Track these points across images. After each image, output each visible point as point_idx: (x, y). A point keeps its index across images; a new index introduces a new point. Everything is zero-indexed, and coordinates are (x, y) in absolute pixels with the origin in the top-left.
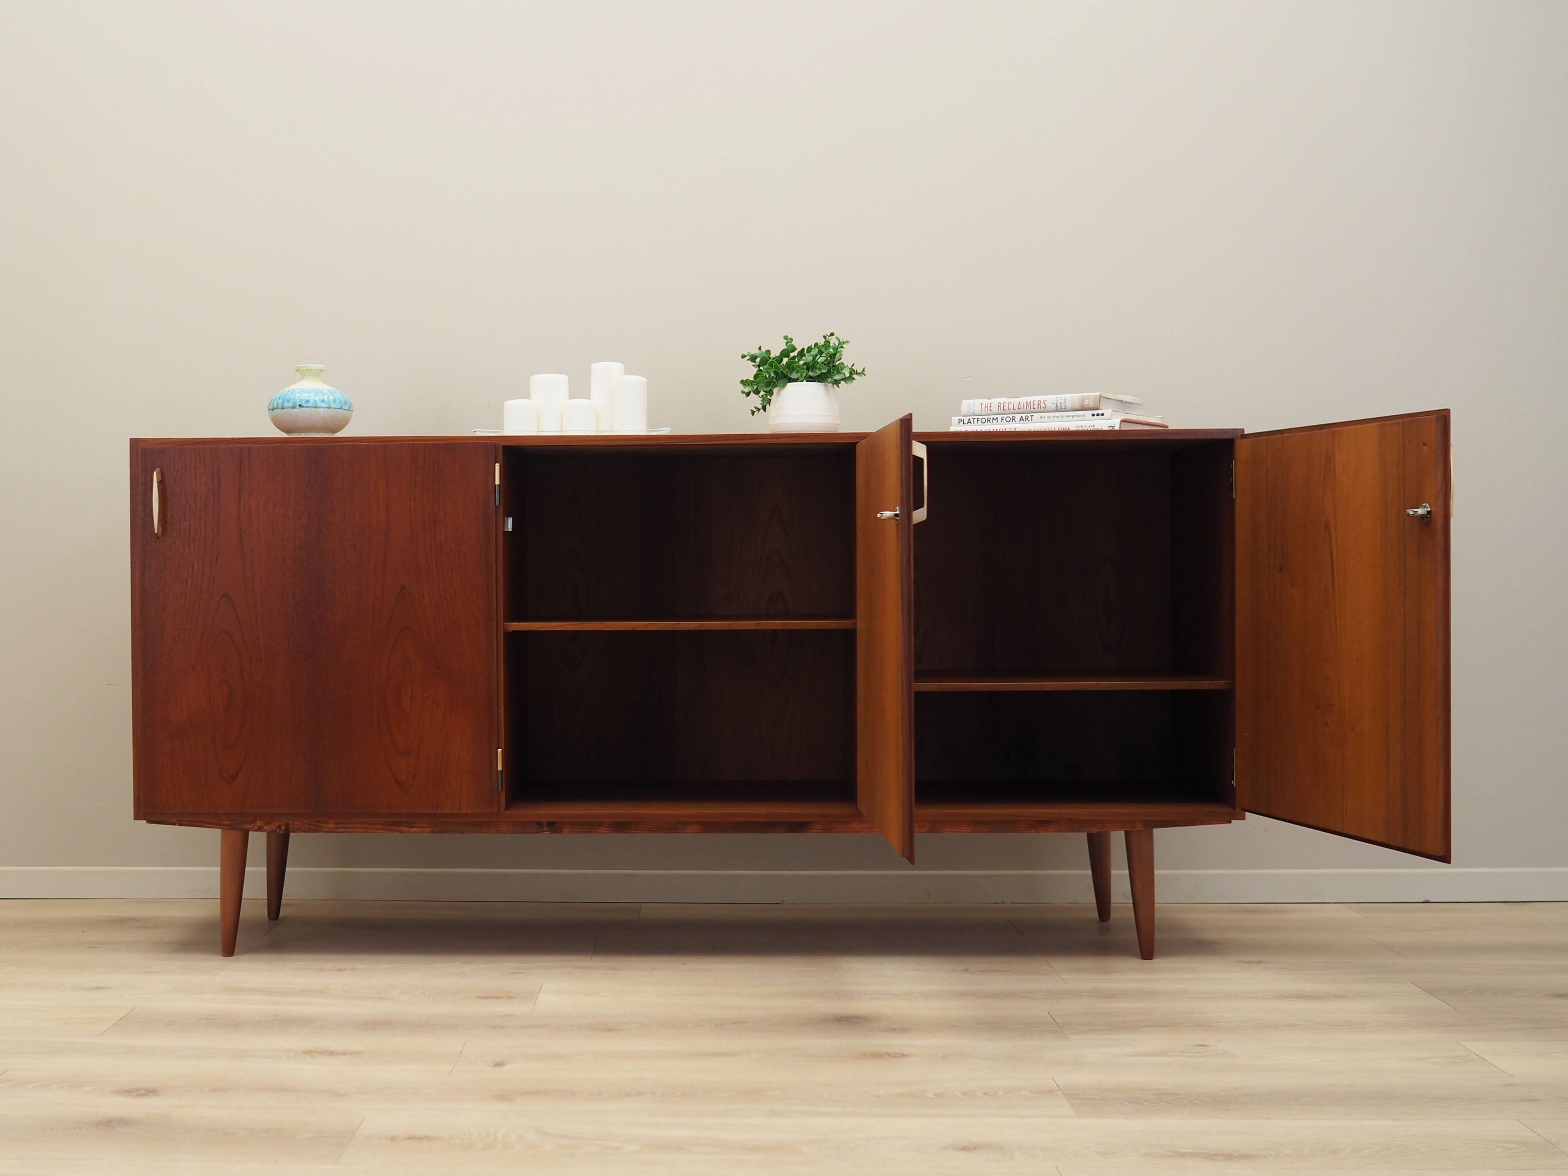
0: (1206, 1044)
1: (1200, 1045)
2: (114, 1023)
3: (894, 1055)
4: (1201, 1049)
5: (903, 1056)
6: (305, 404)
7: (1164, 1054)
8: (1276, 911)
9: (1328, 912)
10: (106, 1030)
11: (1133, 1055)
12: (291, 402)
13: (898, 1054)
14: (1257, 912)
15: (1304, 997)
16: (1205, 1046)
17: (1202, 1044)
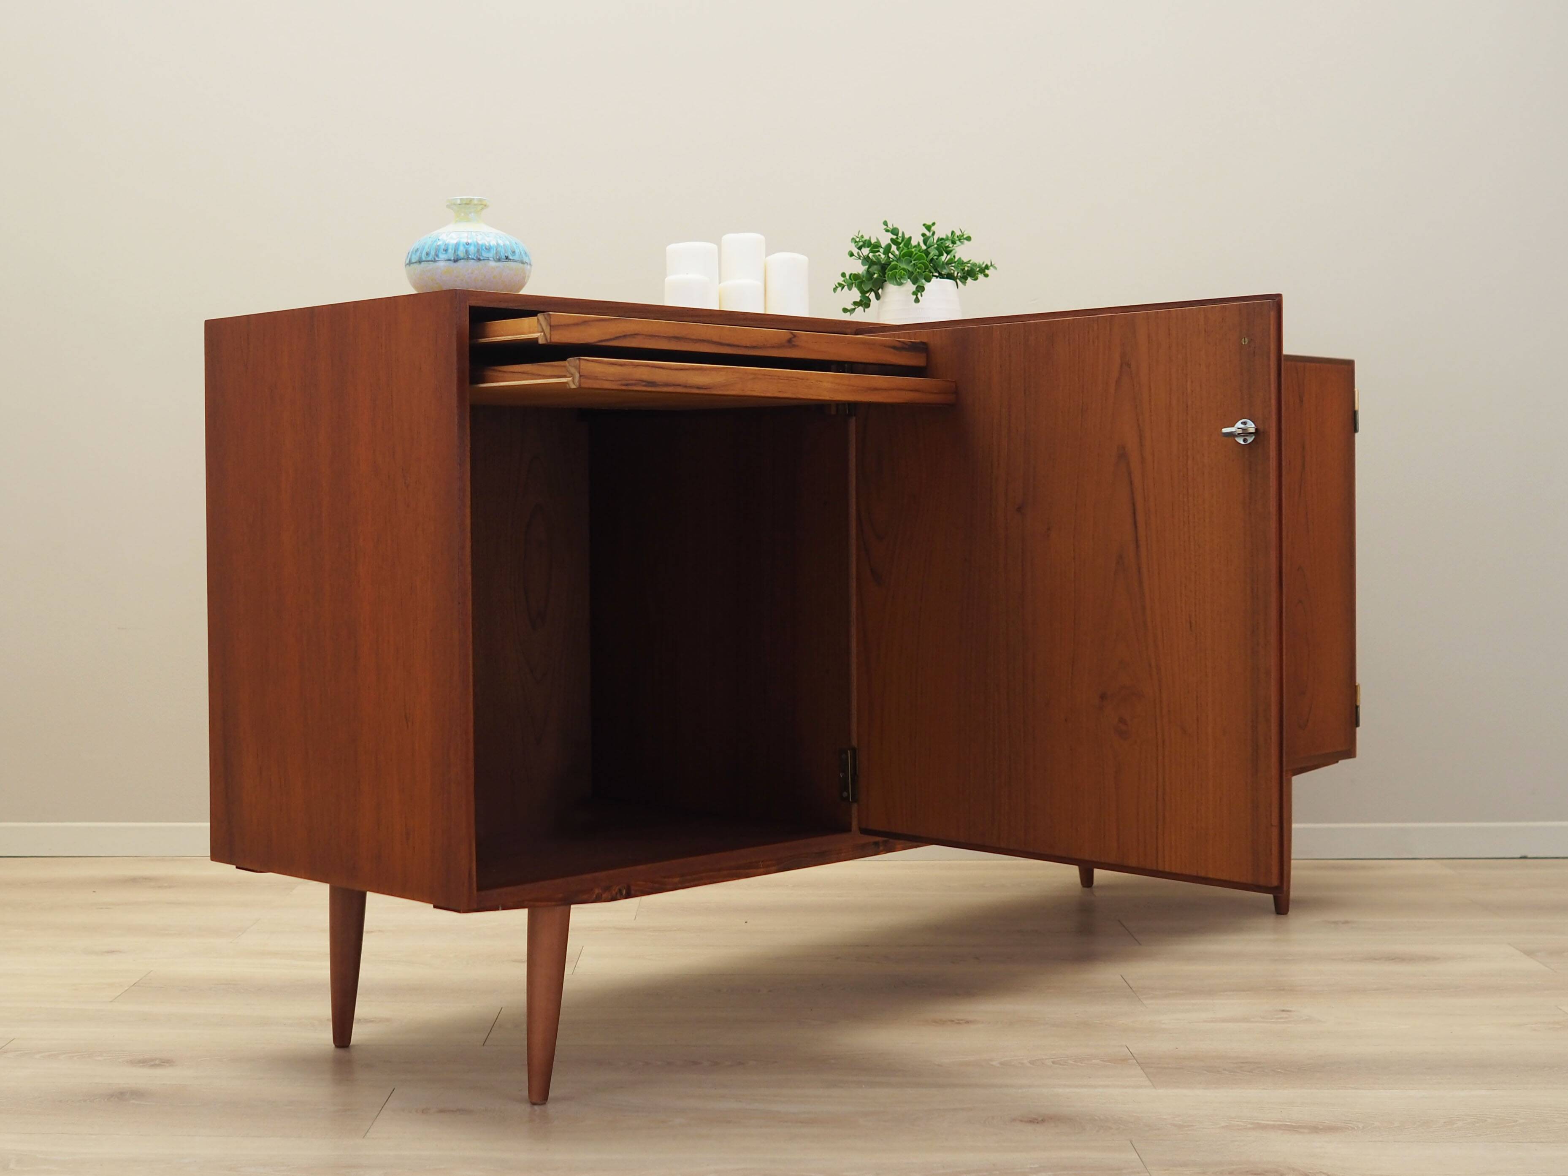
0: (1290, 1009)
1: (1283, 1011)
2: (126, 988)
3: (957, 1022)
4: (1284, 1015)
5: (967, 1022)
6: (512, 256)
7: (1245, 1019)
8: (1363, 868)
9: (1419, 869)
10: (119, 996)
11: (1212, 1021)
12: (493, 252)
13: (962, 1020)
14: (1343, 868)
15: (1393, 959)
16: (1288, 1011)
17: (1284, 1009)
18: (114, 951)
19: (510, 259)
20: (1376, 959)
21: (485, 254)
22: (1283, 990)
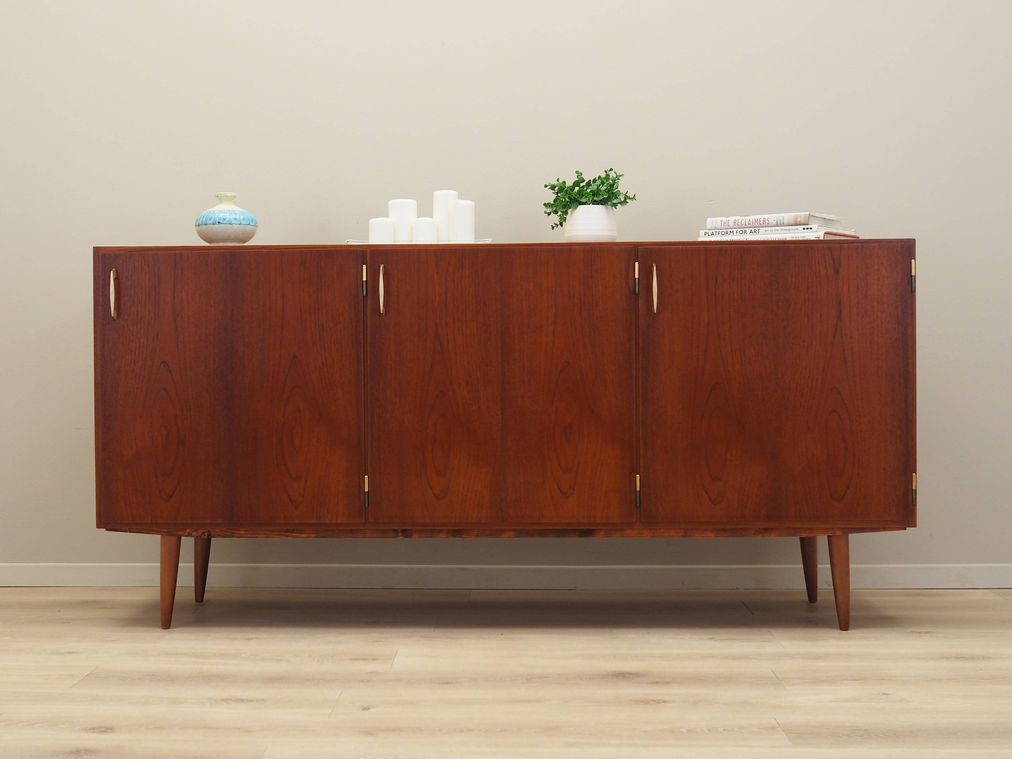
1: (884, 694)
2: (82, 678)
3: (657, 701)
4: (884, 697)
5: (665, 702)
6: (223, 221)
7: (857, 700)
8: (939, 595)
9: (978, 596)
10: (76, 684)
11: (834, 701)
12: (212, 220)
13: (660, 700)
14: (925, 595)
15: (960, 658)
16: (887, 694)
17: (885, 693)
18: (73, 653)
19: (221, 223)
20: (947, 658)
21: (208, 222)
22: (883, 679)
